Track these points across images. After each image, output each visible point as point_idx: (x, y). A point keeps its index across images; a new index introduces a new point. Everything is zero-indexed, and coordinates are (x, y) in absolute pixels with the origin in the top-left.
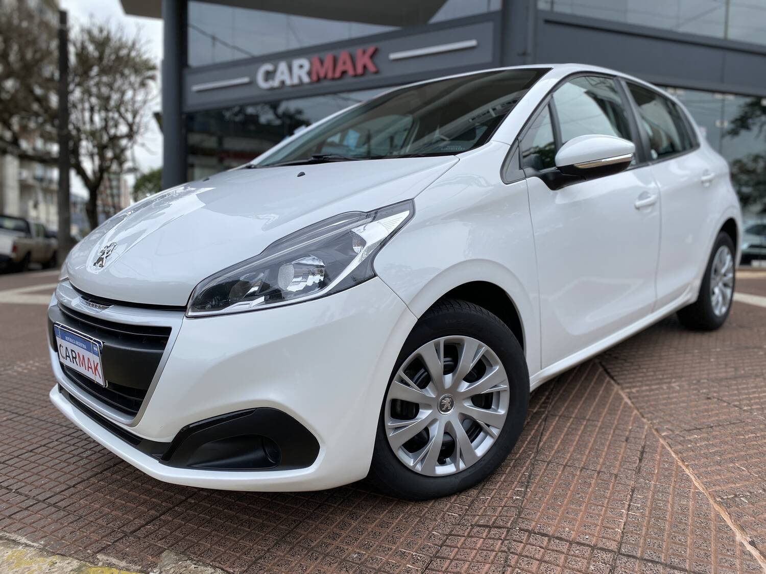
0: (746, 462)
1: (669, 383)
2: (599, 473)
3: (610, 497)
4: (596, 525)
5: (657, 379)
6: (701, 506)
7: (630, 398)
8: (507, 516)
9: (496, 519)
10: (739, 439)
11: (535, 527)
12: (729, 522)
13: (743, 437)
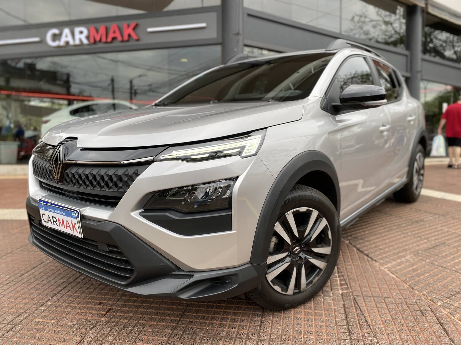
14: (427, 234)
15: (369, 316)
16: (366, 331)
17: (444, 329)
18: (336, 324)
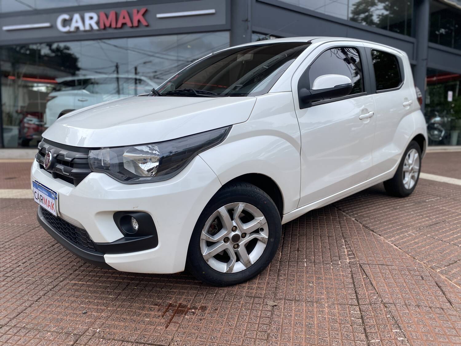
1: (407, 232)
2: (430, 308)
5: (398, 230)
7: (395, 245)
14: (428, 213)
15: (374, 279)
16: (371, 292)
17: (442, 290)
18: (344, 286)
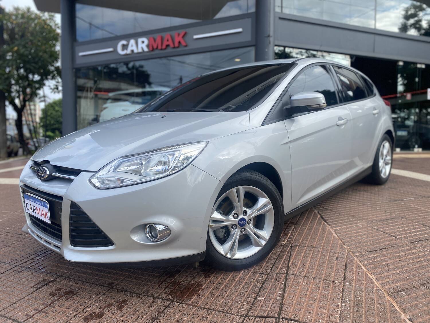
0: (402, 270)
1: (356, 223)
2: (323, 280)
3: (331, 295)
4: (325, 313)
5: (350, 221)
6: (381, 298)
7: (336, 233)
8: (274, 310)
9: (269, 312)
10: (397, 256)
11: (291, 316)
12: (397, 308)
13: (399, 255)
15: (294, 257)
17: (345, 269)
